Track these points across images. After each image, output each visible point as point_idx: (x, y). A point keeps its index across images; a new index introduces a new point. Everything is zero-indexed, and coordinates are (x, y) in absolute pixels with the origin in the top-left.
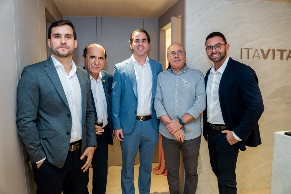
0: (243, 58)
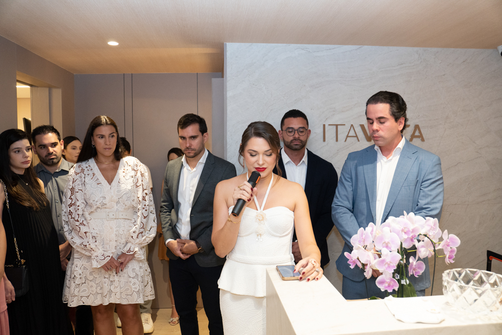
0: (326, 140)
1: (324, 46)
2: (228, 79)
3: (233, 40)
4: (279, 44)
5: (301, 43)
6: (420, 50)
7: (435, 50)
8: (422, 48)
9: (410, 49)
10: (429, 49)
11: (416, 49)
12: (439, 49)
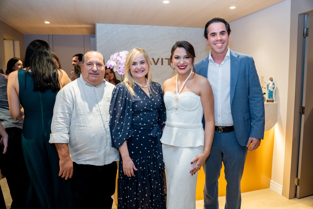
1: (137, 26)
2: (97, 38)
3: (99, 23)
4: (119, 25)
5: (128, 24)
6: (177, 28)
7: (183, 28)
8: (178, 27)
9: (173, 28)
10: (181, 28)
11: (175, 27)
12: (185, 28)
